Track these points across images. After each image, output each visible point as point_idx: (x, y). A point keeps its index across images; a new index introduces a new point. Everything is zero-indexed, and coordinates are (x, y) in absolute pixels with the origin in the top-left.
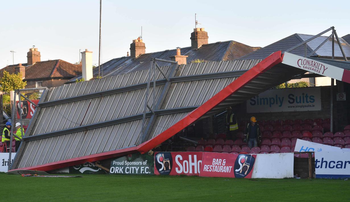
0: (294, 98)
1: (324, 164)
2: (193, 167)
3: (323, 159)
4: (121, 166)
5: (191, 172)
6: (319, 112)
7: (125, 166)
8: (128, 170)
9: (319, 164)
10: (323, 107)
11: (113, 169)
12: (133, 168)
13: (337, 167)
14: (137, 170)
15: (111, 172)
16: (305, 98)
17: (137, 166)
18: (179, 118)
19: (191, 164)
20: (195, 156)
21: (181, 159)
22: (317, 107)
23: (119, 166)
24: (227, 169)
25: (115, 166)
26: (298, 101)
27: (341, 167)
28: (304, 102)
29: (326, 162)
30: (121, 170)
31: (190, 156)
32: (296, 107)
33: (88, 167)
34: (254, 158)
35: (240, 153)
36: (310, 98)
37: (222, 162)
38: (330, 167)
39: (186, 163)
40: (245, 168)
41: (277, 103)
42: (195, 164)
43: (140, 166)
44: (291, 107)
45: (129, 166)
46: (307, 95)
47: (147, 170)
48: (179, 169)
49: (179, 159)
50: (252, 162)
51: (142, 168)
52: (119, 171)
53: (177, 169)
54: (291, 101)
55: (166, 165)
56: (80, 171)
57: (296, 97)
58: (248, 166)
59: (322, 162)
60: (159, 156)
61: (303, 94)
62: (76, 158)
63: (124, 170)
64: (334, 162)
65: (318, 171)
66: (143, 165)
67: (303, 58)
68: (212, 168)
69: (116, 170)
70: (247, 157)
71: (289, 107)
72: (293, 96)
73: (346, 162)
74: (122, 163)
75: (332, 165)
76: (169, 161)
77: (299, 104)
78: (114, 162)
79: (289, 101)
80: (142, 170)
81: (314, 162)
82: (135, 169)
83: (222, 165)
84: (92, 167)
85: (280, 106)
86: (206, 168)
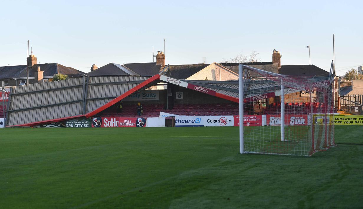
0: (146, 95)
1: (180, 121)
2: (113, 124)
3: (179, 119)
4: (72, 124)
5: (112, 126)
6: (158, 101)
7: (74, 124)
8: (76, 126)
9: (177, 121)
10: (160, 98)
11: (67, 125)
12: (79, 125)
13: (185, 122)
14: (81, 126)
15: (66, 127)
16: (151, 95)
17: (81, 124)
18: (110, 100)
19: (112, 123)
20: (115, 119)
21: (107, 120)
22: (157, 99)
23: (71, 124)
24: (133, 124)
25: (68, 124)
26: (148, 96)
27: (187, 122)
28: (150, 96)
29: (181, 120)
30: (72, 126)
31: (112, 119)
32: (147, 98)
33: (52, 124)
34: (146, 120)
35: (138, 117)
36: (154, 95)
37: (129, 121)
38: (182, 122)
39: (109, 122)
40: (141, 124)
41: (137, 97)
42: (114, 122)
43: (83, 124)
44: (144, 98)
45: (77, 124)
46: (152, 93)
47: (88, 126)
48: (106, 125)
49: (106, 120)
50: (145, 121)
51: (84, 124)
52: (71, 126)
53: (104, 125)
54: (144, 96)
55: (98, 123)
56: (47, 126)
57: (147, 94)
58: (143, 123)
59: (179, 121)
60: (94, 119)
61: (150, 93)
62: (45, 120)
63: (74, 126)
64: (184, 121)
65: (177, 124)
66: (85, 123)
67: (170, 78)
68: (124, 124)
69: (69, 126)
70: (142, 119)
71: (143, 98)
72: (145, 93)
73: (189, 120)
74: (73, 123)
75: (183, 121)
76: (100, 121)
77: (148, 97)
78: (68, 122)
79: (143, 96)
80: (84, 126)
81: (175, 121)
82: (80, 125)
83: (129, 122)
84: (54, 125)
85: (139, 98)
86: (121, 124)
